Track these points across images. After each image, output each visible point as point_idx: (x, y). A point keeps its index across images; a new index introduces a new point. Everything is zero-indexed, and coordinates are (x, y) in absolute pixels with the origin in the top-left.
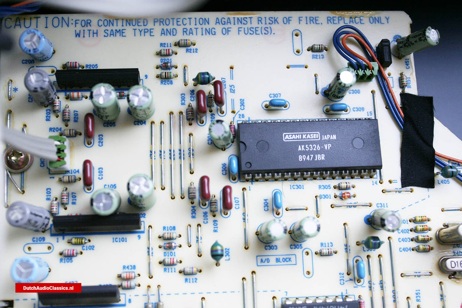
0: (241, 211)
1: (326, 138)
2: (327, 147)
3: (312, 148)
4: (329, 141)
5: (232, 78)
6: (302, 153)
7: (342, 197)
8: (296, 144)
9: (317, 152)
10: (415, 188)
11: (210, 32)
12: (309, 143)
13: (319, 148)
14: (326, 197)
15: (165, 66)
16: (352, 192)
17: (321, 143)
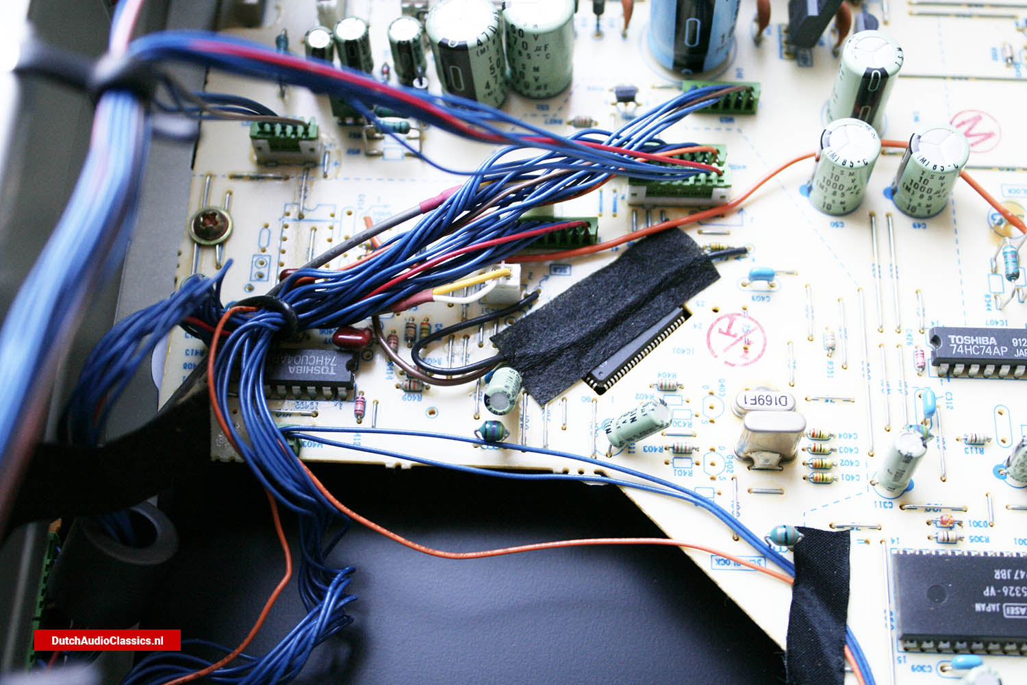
1: (993, 608)
2: (990, 592)
3: (1017, 591)
4: (987, 601)
7: (948, 525)
10: (827, 528)
13: (1005, 591)
14: (978, 525)
16: (933, 530)
17: (1001, 599)
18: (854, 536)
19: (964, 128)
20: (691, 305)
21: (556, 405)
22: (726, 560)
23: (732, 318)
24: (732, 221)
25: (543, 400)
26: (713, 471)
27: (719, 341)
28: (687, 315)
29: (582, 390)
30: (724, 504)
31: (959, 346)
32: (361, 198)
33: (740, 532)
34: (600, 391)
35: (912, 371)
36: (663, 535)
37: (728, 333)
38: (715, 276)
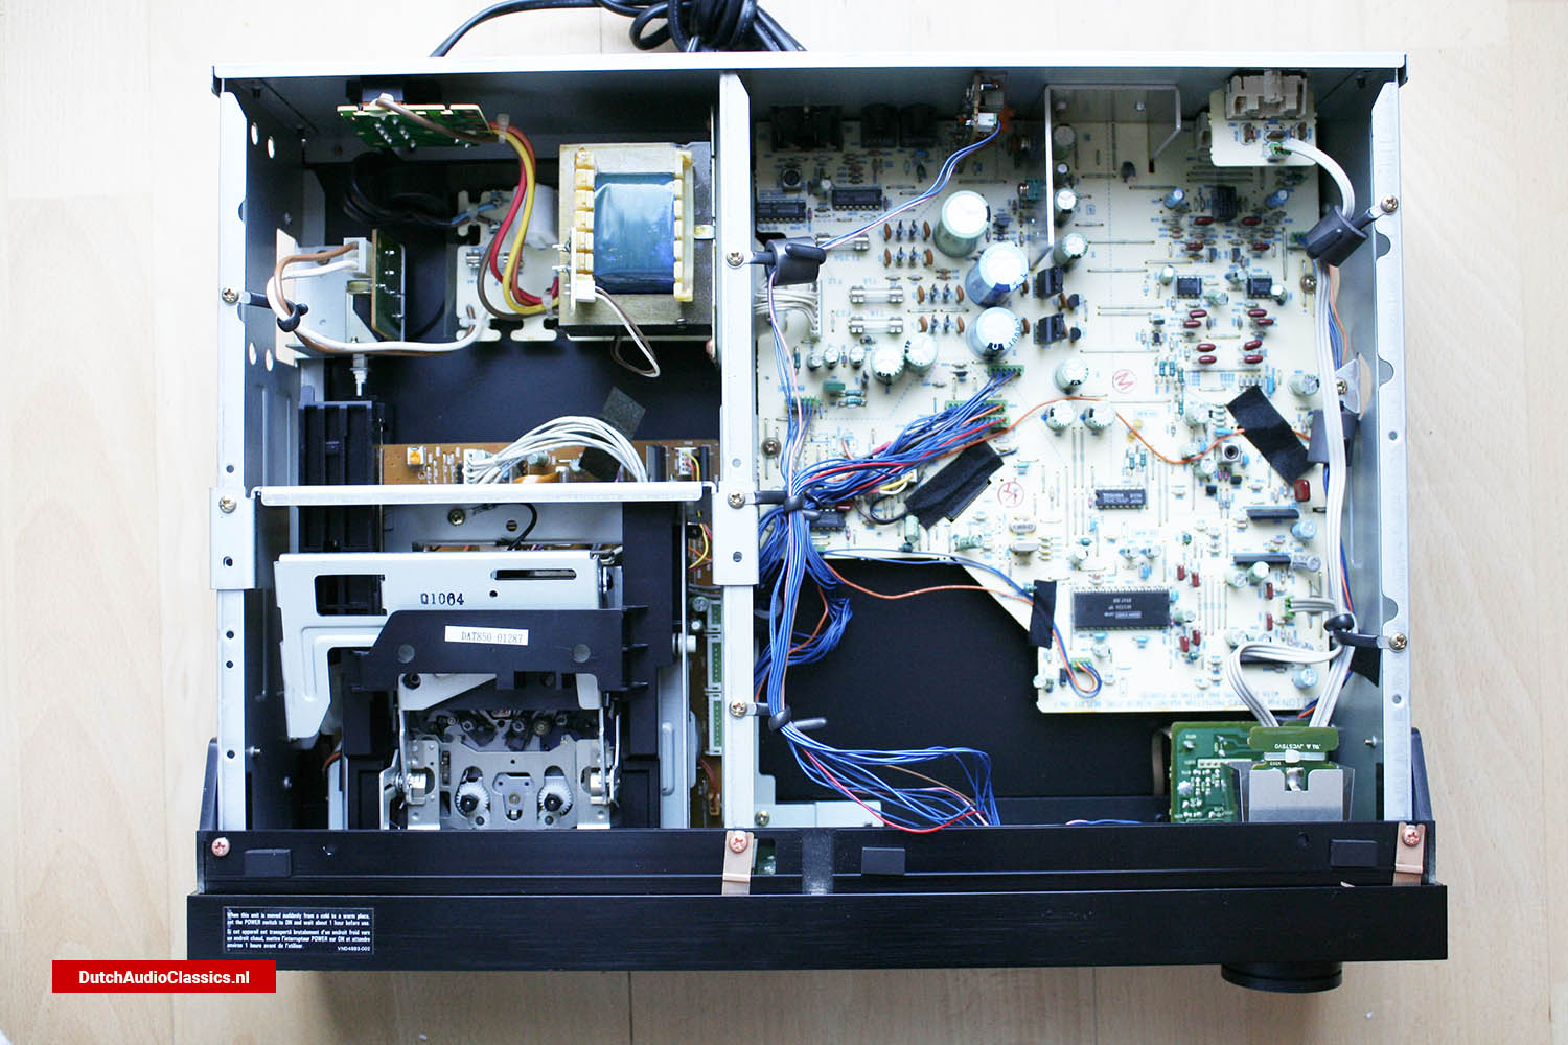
0: (1167, 566)
1: (1112, 614)
2: (1111, 608)
3: (1122, 607)
4: (1109, 611)
5: (1171, 661)
6: (1127, 604)
7: (1097, 577)
8: (1134, 609)
9: (1120, 603)
10: (1048, 581)
11: (1185, 695)
12: (1124, 611)
13: (1117, 607)
14: (1110, 576)
15: (1216, 672)
16: (1091, 579)
17: (1115, 610)
18: (1058, 583)
19: (1119, 380)
20: (991, 478)
21: (933, 529)
22: (1004, 596)
23: (1009, 484)
24: (1010, 435)
25: (927, 527)
26: (1001, 556)
27: (1004, 496)
28: (989, 482)
29: (944, 521)
30: (1005, 572)
31: (1107, 498)
32: (839, 430)
33: (1010, 583)
34: (952, 521)
35: (1087, 506)
36: (979, 585)
37: (1007, 491)
38: (1001, 464)
